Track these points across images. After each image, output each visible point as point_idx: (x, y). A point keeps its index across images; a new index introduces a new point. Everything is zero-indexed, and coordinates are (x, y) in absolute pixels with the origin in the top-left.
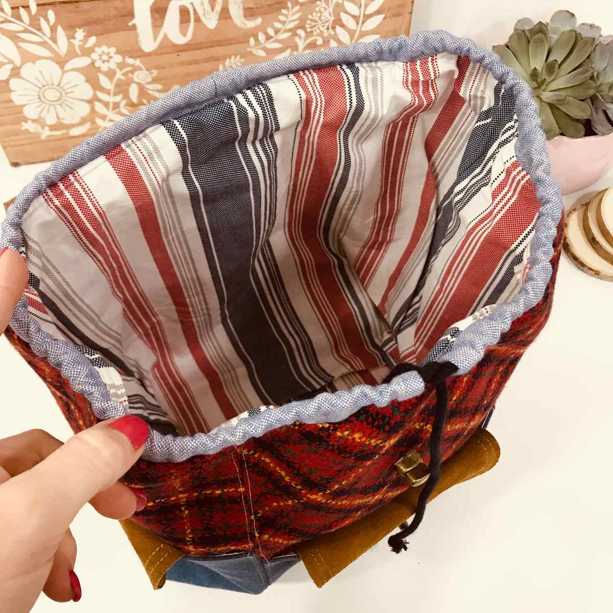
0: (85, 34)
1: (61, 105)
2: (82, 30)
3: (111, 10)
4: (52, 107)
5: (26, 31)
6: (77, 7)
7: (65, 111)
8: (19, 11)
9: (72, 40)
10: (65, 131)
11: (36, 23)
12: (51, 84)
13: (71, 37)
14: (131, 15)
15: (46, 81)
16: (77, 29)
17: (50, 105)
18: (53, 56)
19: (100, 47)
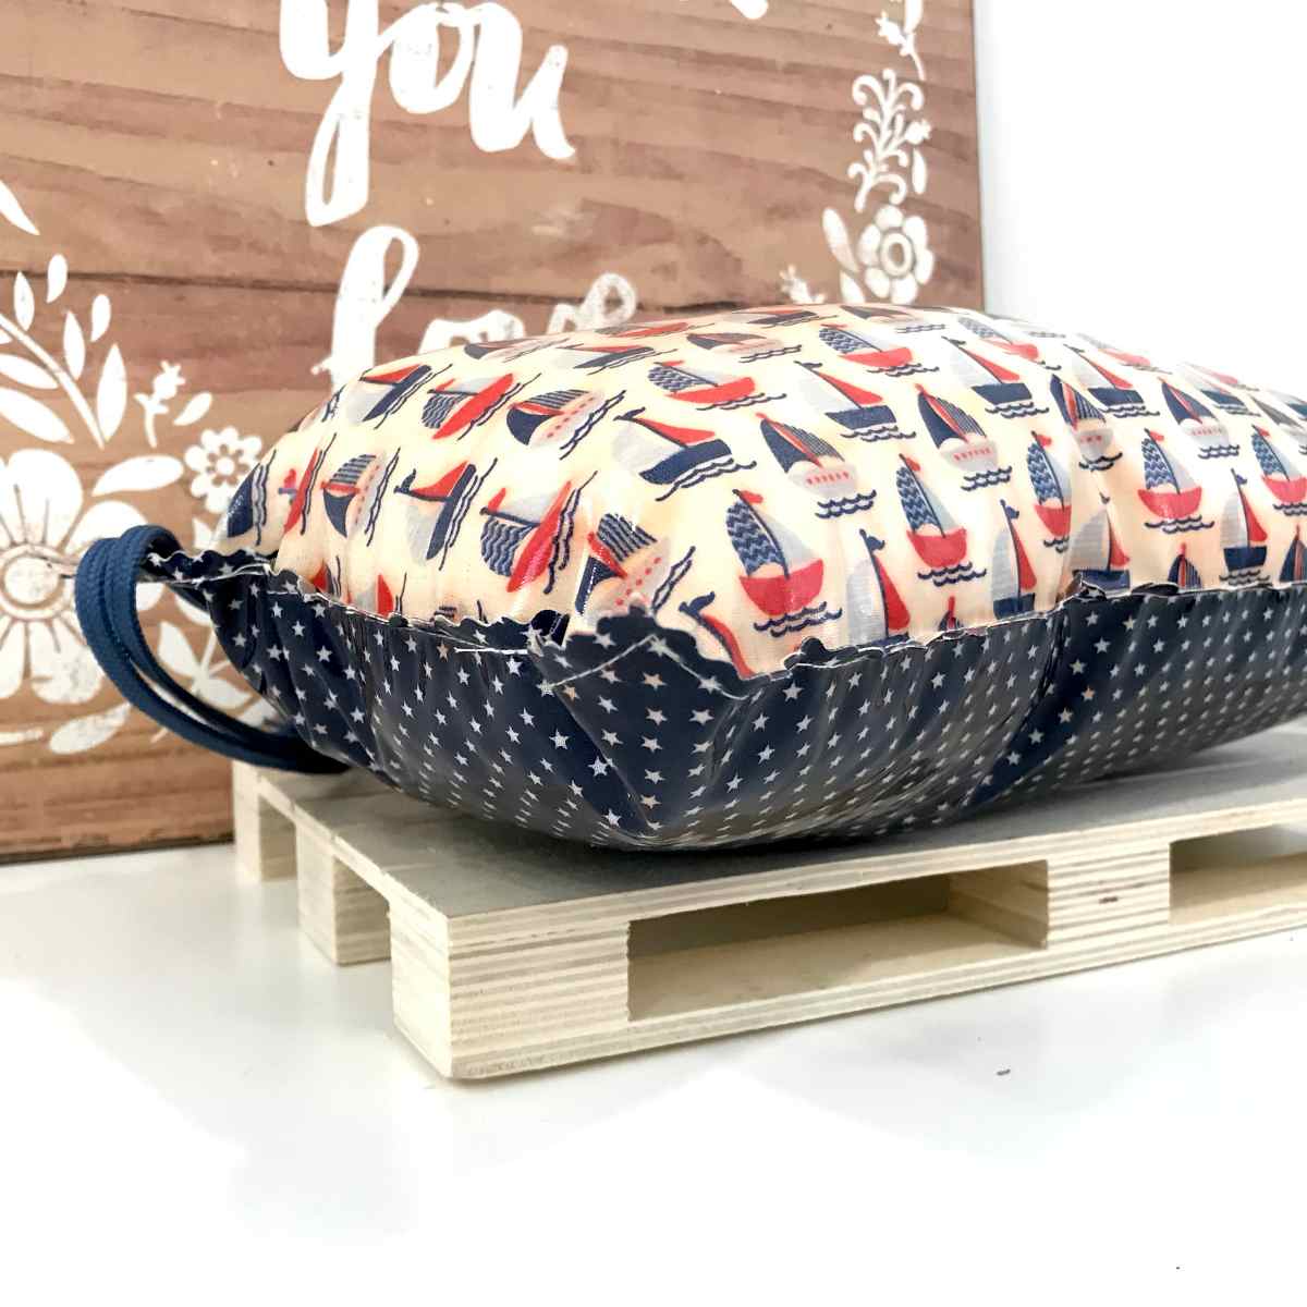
0: (182, 381)
1: (48, 622)
2: (177, 368)
3: (272, 320)
4: (19, 627)
5: (15, 348)
6: (181, 298)
7: (58, 648)
8: (13, 284)
9: (141, 398)
10: (37, 733)
11: (53, 327)
12: (38, 539)
13: (140, 384)
14: (322, 342)
15: (25, 528)
16: (165, 364)
17: (15, 620)
18: (71, 441)
19: (218, 429)
